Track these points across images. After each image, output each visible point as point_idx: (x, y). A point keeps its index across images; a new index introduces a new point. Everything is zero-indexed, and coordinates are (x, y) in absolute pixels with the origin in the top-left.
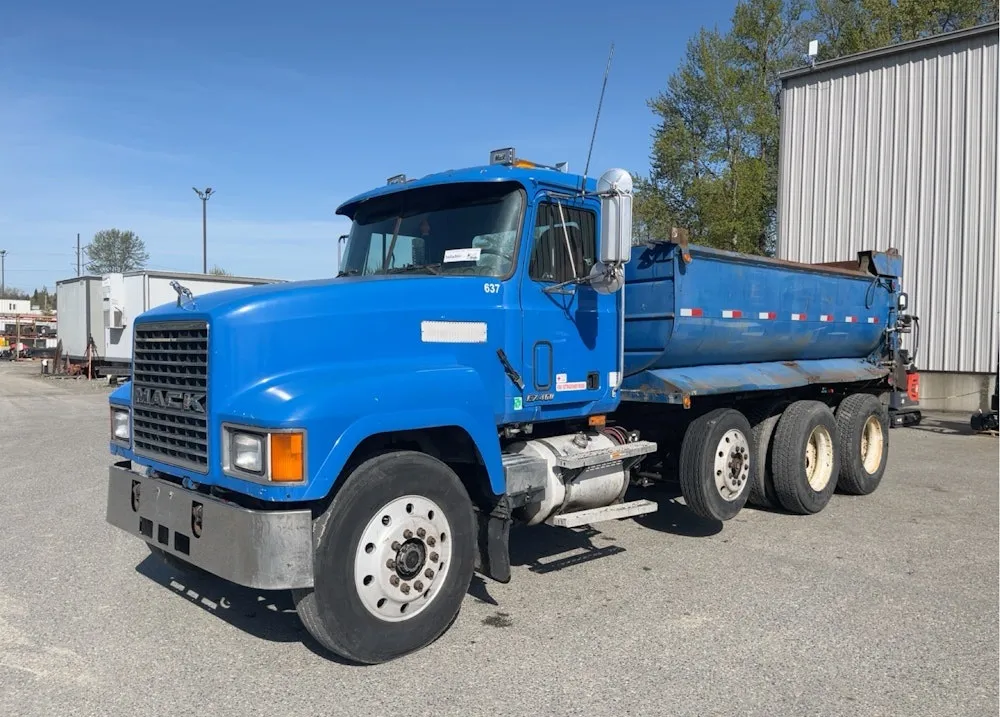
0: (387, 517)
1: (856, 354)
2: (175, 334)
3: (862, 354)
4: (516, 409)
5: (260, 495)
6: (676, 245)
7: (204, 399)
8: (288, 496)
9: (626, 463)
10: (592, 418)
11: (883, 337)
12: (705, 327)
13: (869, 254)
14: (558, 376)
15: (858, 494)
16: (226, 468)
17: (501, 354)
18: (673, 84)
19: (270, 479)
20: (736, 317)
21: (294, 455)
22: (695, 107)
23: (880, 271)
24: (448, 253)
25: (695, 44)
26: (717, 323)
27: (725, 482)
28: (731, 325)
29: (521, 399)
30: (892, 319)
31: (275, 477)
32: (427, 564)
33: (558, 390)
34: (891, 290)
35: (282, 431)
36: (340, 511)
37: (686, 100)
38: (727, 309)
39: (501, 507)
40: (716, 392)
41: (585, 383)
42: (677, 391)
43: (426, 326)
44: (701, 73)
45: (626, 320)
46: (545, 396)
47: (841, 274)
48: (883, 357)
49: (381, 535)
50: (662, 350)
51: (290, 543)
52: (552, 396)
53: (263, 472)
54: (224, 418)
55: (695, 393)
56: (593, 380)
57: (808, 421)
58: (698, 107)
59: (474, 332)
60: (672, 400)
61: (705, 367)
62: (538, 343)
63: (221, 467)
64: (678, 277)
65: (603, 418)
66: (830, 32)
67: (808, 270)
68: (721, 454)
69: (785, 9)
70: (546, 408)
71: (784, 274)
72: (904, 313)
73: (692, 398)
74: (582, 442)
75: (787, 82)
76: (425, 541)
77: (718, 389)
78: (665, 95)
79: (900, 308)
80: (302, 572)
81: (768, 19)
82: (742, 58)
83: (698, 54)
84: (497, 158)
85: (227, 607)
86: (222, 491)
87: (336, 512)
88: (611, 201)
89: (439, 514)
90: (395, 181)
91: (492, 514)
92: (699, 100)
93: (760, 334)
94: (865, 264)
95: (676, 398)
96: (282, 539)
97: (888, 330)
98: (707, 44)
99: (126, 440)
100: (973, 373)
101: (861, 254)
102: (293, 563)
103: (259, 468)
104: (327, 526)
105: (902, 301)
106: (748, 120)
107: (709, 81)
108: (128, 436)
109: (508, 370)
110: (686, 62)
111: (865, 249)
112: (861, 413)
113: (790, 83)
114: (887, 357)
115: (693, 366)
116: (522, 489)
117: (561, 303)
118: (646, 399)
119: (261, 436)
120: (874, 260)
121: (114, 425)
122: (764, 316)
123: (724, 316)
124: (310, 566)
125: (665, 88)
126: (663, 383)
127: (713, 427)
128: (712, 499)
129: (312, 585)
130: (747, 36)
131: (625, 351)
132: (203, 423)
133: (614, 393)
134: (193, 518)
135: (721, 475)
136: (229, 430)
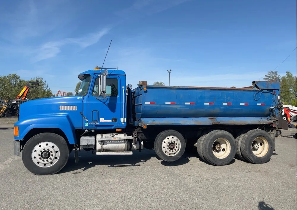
0: (40, 145)
1: (259, 116)
4: (86, 126)
6: (142, 86)
9: (125, 141)
10: (116, 130)
13: (255, 82)
14: (101, 119)
17: (81, 113)
20: (173, 104)
23: (262, 88)
26: (163, 106)
28: (172, 106)
29: (87, 123)
30: (274, 104)
32: (50, 157)
33: (100, 122)
34: (273, 94)
41: (111, 121)
43: (61, 107)
46: (96, 123)
48: (273, 117)
50: (141, 113)
55: (148, 124)
56: (115, 120)
62: (94, 111)
64: (144, 94)
65: (121, 130)
68: (165, 142)
70: (96, 126)
74: (112, 135)
76: (50, 152)
77: (161, 124)
79: (278, 100)
105: (279, 98)
109: (84, 117)
116: (86, 144)
117: (103, 101)
122: (188, 104)
123: (166, 104)
127: (161, 134)
133: (123, 124)
135: (165, 148)
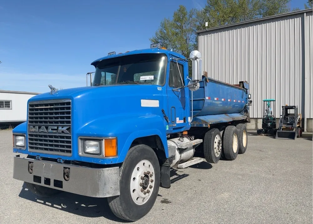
0: (138, 168)
1: (238, 112)
2: (51, 105)
3: (239, 112)
4: (167, 129)
5: (100, 162)
6: (205, 77)
7: (70, 128)
8: (112, 162)
9: (194, 147)
10: (184, 132)
11: (245, 107)
12: (211, 103)
13: (242, 82)
14: (177, 118)
15: (242, 153)
16: (80, 154)
17: (163, 111)
18: (156, 34)
19: (104, 156)
20: (217, 100)
21: (113, 147)
22: (163, 41)
23: (245, 88)
24: (141, 77)
25: (163, 22)
26: (214, 102)
27: (217, 151)
28: (217, 102)
29: (168, 126)
30: (247, 102)
31: (106, 155)
32: (150, 183)
33: (177, 123)
34: (247, 93)
35: (108, 138)
36: (126, 167)
37: (160, 39)
38: (216, 97)
39: (167, 162)
40: (215, 123)
41: (183, 121)
42: (206, 123)
43: (142, 101)
44: (165, 31)
45: (193, 100)
46: (174, 125)
47: (238, 88)
49: (137, 174)
50: (201, 110)
51: (112, 180)
52: (176, 125)
53: (100, 153)
54: (79, 135)
55: (210, 123)
56: (185, 120)
57: (233, 132)
58: (164, 41)
59: (155, 104)
60: (204, 126)
61: (209, 116)
62: (172, 107)
63: (78, 153)
64: (205, 87)
65: (187, 132)
66: (200, 22)
67: (232, 86)
68: (215, 142)
69: (188, 14)
70: (174, 129)
71: (227, 87)
72: (250, 100)
73: (210, 125)
74: (182, 140)
75: (199, 34)
76: (149, 176)
77: (215, 122)
78: (154, 37)
79: (249, 98)
80: (116, 190)
81: (183, 17)
82: (177, 27)
83: (164, 26)
84: (153, 46)
85: (66, 207)
86: (78, 162)
87: (125, 167)
88: (196, 61)
89: (151, 166)
90: (111, 54)
91: (163, 165)
92: (164, 39)
93: (222, 105)
94: (242, 85)
95: (206, 125)
96: (109, 178)
97: (247, 105)
98: (167, 23)
99: (23, 147)
100: (253, 118)
101: (240, 82)
102: (113, 187)
103: (99, 152)
104: (122, 172)
105: (249, 96)
106: (179, 46)
107: (167, 34)
108: (24, 145)
109: (165, 117)
110: (161, 28)
111: (242, 81)
112: (242, 129)
113: (200, 34)
114: (246, 113)
115: (205, 115)
116: (170, 156)
117: (177, 94)
118: (195, 126)
119: (100, 140)
120: (244, 84)
121: (15, 141)
122: (223, 100)
123: (215, 99)
124: (119, 187)
125: (154, 35)
126: (201, 120)
127: (213, 134)
128: (214, 157)
129: (119, 194)
130: (178, 21)
131: (193, 110)
132: (69, 138)
133: (189, 124)
134: (64, 174)
135: (216, 149)
136: (81, 139)
